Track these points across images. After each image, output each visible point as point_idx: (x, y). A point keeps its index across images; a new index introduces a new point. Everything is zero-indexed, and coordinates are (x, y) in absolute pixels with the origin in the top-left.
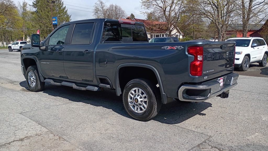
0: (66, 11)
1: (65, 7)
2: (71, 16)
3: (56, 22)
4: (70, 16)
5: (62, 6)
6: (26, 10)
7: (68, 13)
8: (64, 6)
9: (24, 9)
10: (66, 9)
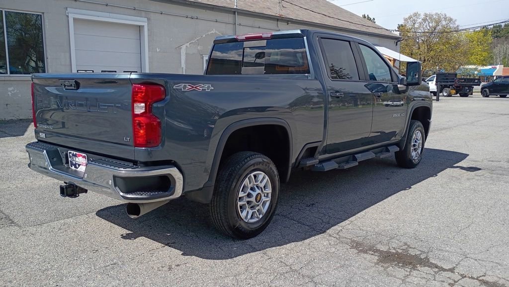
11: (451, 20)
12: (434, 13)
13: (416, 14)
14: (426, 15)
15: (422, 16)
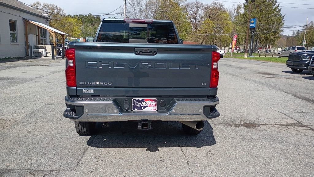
0: (279, 10)
1: (279, 5)
2: (285, 15)
3: (254, 25)
4: (283, 15)
5: (275, 4)
6: (239, 13)
7: (281, 13)
8: (277, 5)
9: (237, 12)
10: (279, 8)
11: (60, 9)
12: (49, 4)
13: (38, 3)
14: (45, 5)
15: (42, 5)
